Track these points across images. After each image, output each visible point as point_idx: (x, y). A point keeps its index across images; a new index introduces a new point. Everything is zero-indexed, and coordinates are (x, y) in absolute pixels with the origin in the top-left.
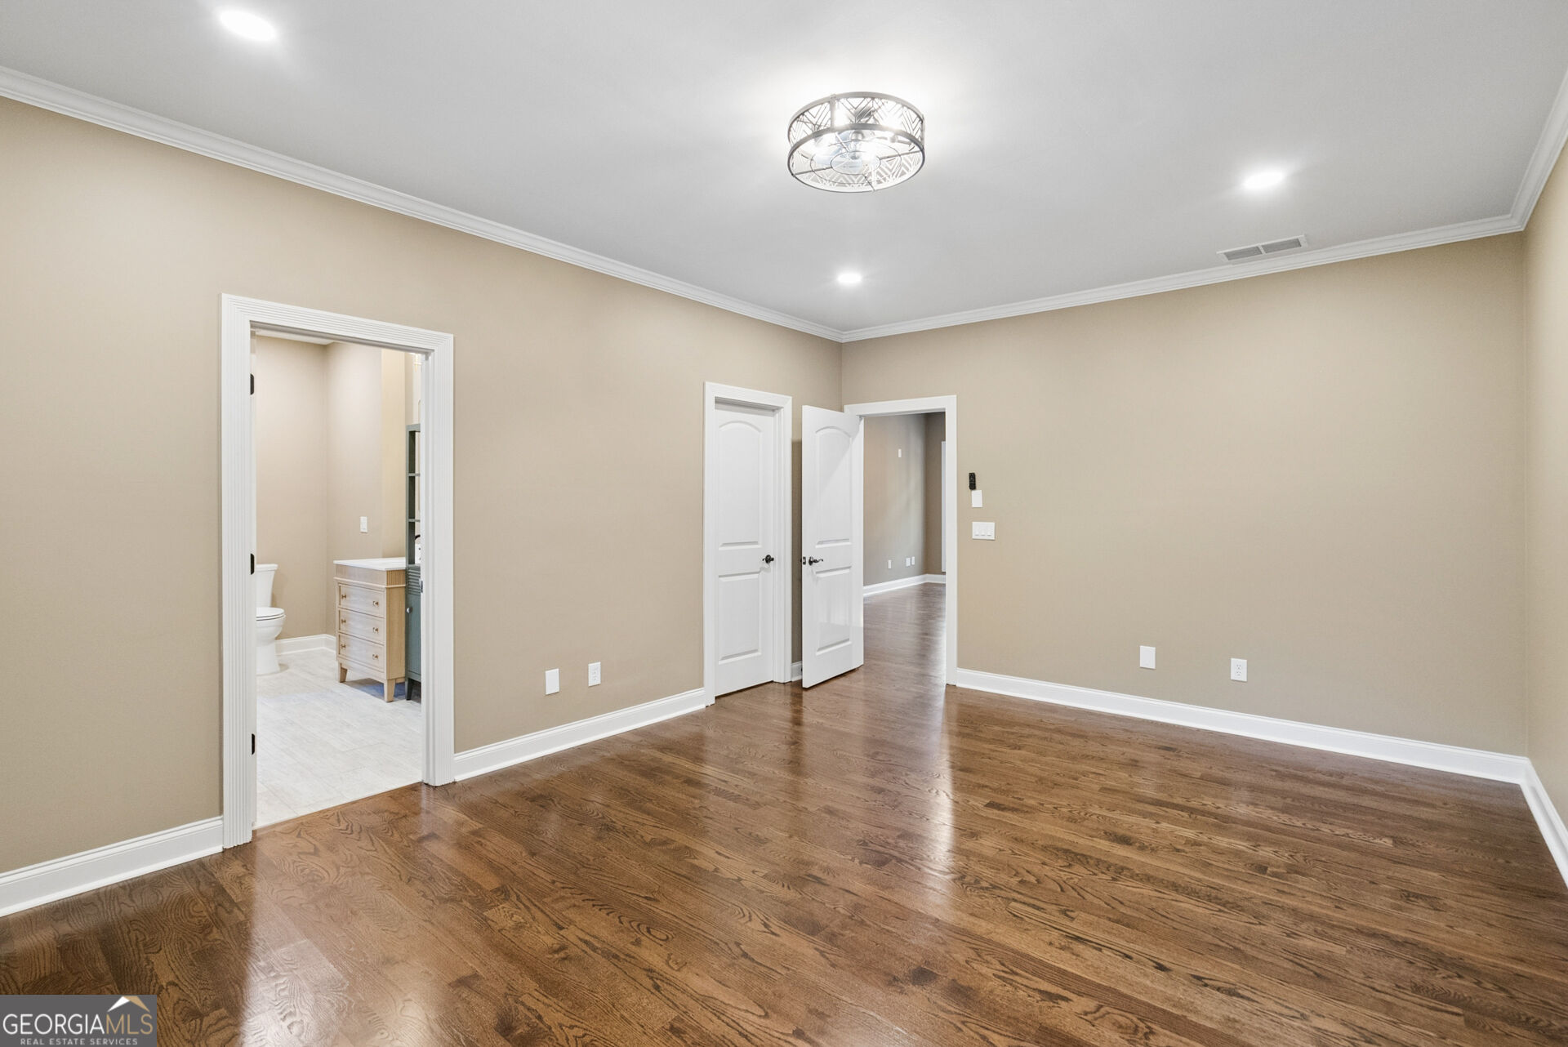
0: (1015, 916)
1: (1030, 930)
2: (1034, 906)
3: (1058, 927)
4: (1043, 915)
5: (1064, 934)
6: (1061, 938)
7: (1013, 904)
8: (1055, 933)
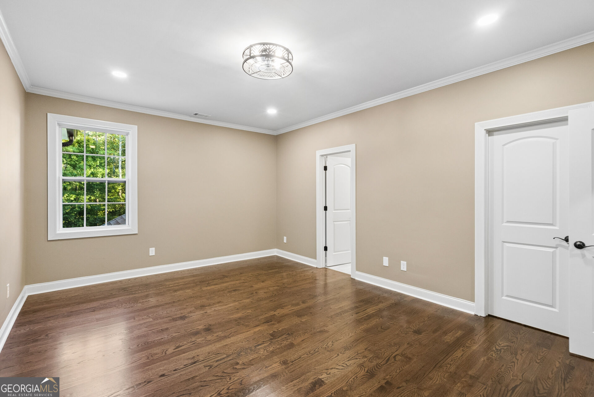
0: (218, 354)
1: (208, 354)
2: (221, 360)
3: (204, 361)
4: (214, 360)
5: (199, 361)
6: (198, 359)
7: (225, 356)
8: (202, 359)
